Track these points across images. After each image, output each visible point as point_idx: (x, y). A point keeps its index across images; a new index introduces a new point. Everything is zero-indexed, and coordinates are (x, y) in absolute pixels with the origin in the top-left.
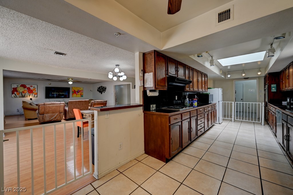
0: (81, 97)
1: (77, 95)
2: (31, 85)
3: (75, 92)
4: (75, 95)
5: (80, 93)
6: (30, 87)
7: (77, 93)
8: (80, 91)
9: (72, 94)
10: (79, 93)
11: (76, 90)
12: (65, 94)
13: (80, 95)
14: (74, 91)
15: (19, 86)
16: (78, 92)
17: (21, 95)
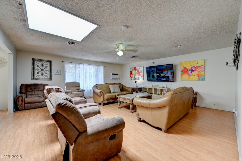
0: (199, 80)
1: (190, 76)
2: (139, 67)
3: (185, 71)
4: (186, 76)
5: (197, 73)
6: (139, 69)
7: (190, 72)
8: (197, 68)
9: (181, 75)
10: (195, 73)
11: (189, 68)
12: (167, 75)
13: (197, 77)
14: (183, 69)
15: (133, 69)
16: (192, 71)
17: (134, 78)
